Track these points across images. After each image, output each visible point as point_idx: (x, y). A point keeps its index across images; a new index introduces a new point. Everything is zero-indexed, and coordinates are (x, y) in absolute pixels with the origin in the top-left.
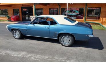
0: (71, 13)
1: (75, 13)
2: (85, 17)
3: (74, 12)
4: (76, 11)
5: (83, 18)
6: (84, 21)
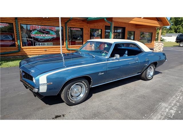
0: (42, 35)
1: (49, 35)
3: (48, 33)
4: (51, 32)
6: (66, 48)
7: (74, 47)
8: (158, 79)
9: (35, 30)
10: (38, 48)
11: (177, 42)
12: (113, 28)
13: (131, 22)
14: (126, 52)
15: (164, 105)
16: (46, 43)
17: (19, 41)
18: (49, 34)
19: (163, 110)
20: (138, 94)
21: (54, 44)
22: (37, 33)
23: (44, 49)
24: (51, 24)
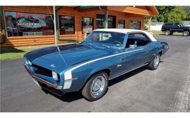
0: (30, 24)
1: (38, 24)
2: (57, 30)
3: (37, 21)
4: (40, 20)
5: (54, 34)
7: (65, 37)
8: (162, 68)
9: (23, 18)
11: (163, 31)
12: (107, 16)
13: (125, 11)
14: (136, 42)
15: (181, 93)
16: (35, 33)
17: (3, 31)
19: (183, 99)
20: (153, 84)
21: (44, 34)
22: (24, 22)
23: (33, 40)
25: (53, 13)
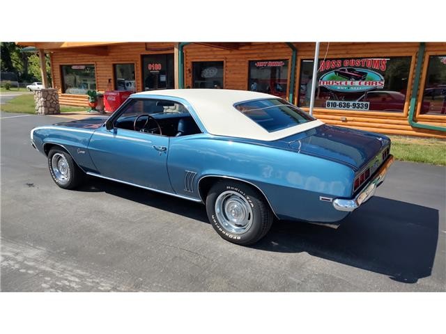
0: (343, 83)
1: (363, 83)
2: (413, 100)
3: (361, 77)
4: (370, 74)
5: (401, 109)
6: (407, 122)
10: (326, 113)
16: (352, 103)
18: (364, 80)
22: (333, 78)
23: (340, 118)
24: (372, 51)
25: (314, 56)
